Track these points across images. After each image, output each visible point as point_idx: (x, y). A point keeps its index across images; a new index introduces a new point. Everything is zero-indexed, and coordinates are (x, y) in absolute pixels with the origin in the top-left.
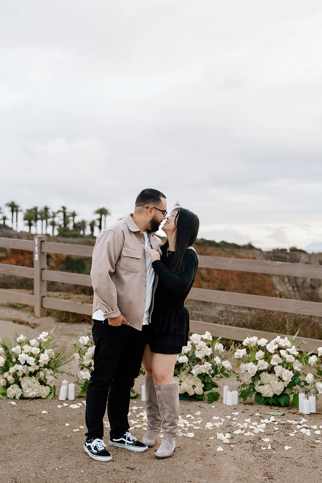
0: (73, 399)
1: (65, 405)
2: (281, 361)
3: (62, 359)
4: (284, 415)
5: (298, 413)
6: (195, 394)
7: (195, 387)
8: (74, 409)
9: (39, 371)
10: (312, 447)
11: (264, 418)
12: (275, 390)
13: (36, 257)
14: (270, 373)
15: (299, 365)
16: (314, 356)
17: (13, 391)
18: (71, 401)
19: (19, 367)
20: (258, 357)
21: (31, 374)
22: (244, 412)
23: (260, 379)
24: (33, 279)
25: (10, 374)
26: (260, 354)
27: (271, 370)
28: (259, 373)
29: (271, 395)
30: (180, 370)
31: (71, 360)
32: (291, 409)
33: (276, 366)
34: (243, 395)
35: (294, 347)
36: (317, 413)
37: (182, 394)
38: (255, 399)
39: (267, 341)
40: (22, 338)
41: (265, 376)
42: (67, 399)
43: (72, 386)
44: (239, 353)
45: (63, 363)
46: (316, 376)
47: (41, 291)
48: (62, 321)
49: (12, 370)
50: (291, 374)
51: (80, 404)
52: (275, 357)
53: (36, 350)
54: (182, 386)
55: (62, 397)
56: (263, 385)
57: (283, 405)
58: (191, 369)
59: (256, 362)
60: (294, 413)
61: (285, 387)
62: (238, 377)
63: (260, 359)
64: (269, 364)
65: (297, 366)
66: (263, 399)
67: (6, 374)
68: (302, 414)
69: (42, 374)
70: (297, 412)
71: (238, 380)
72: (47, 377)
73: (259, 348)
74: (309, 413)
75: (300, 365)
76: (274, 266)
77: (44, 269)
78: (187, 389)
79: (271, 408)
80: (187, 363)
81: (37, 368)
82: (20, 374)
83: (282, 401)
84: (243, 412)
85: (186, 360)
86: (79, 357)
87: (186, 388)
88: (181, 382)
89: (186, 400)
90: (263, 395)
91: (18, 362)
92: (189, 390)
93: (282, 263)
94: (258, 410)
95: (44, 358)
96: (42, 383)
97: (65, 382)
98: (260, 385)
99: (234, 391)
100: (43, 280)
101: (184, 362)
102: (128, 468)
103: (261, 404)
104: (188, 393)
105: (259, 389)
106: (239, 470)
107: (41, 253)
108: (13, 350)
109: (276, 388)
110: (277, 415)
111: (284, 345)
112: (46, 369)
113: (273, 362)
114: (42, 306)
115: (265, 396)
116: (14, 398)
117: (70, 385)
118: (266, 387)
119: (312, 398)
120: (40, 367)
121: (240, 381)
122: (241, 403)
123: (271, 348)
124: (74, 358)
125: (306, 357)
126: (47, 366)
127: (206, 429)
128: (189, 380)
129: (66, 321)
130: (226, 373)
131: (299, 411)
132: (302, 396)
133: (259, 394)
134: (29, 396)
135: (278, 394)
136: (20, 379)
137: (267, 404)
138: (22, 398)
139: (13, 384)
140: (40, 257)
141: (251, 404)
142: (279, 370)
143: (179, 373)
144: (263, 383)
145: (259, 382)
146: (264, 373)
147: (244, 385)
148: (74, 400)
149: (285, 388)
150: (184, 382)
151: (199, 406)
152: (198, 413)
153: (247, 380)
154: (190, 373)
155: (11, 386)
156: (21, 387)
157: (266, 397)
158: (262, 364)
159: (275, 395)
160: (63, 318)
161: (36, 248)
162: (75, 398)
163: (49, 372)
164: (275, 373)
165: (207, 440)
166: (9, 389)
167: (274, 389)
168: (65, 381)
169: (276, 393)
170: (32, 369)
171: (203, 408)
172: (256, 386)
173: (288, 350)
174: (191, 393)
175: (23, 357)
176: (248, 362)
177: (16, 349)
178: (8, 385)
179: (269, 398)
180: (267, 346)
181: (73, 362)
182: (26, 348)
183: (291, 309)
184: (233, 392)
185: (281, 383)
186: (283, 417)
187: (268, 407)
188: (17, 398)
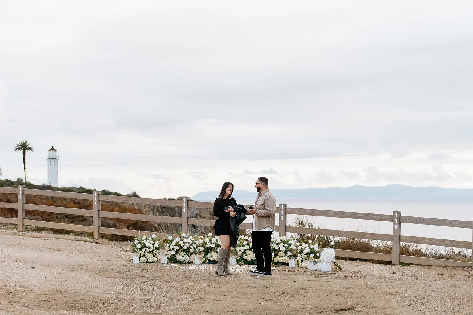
9: (153, 250)
13: (95, 203)
14: (249, 250)
17: (143, 259)
19: (147, 249)
21: (150, 252)
24: (93, 217)
25: (142, 252)
26: (245, 243)
28: (246, 250)
29: (250, 260)
30: (211, 250)
34: (238, 261)
37: (212, 260)
38: (243, 262)
39: (248, 237)
40: (144, 237)
43: (166, 258)
47: (98, 224)
48: (113, 241)
49: (144, 250)
53: (152, 242)
54: (212, 257)
55: (162, 262)
56: (247, 256)
58: (216, 250)
59: (244, 246)
67: (141, 252)
69: (155, 252)
72: (157, 253)
73: (245, 240)
77: (100, 210)
81: (153, 249)
82: (146, 252)
87: (214, 258)
88: (212, 255)
89: (214, 264)
91: (146, 247)
92: (216, 259)
95: (156, 245)
96: (154, 256)
98: (246, 256)
99: (235, 259)
100: (100, 217)
103: (246, 264)
105: (245, 257)
107: (98, 201)
108: (143, 241)
112: (156, 250)
114: (99, 233)
116: (143, 262)
118: (249, 256)
120: (154, 249)
121: (237, 255)
126: (157, 249)
129: (115, 240)
133: (245, 260)
134: (150, 261)
136: (146, 254)
137: (249, 264)
138: (147, 262)
139: (143, 256)
140: (98, 203)
141: (241, 264)
143: (211, 252)
145: (245, 255)
147: (239, 257)
153: (240, 254)
154: (216, 251)
155: (142, 257)
156: (146, 258)
157: (248, 261)
158: (247, 247)
159: (252, 260)
160: (113, 239)
161: (95, 198)
163: (158, 251)
166: (141, 258)
170: (151, 250)
175: (148, 245)
176: (240, 246)
177: (145, 242)
178: (140, 257)
182: (148, 241)
188: (145, 262)
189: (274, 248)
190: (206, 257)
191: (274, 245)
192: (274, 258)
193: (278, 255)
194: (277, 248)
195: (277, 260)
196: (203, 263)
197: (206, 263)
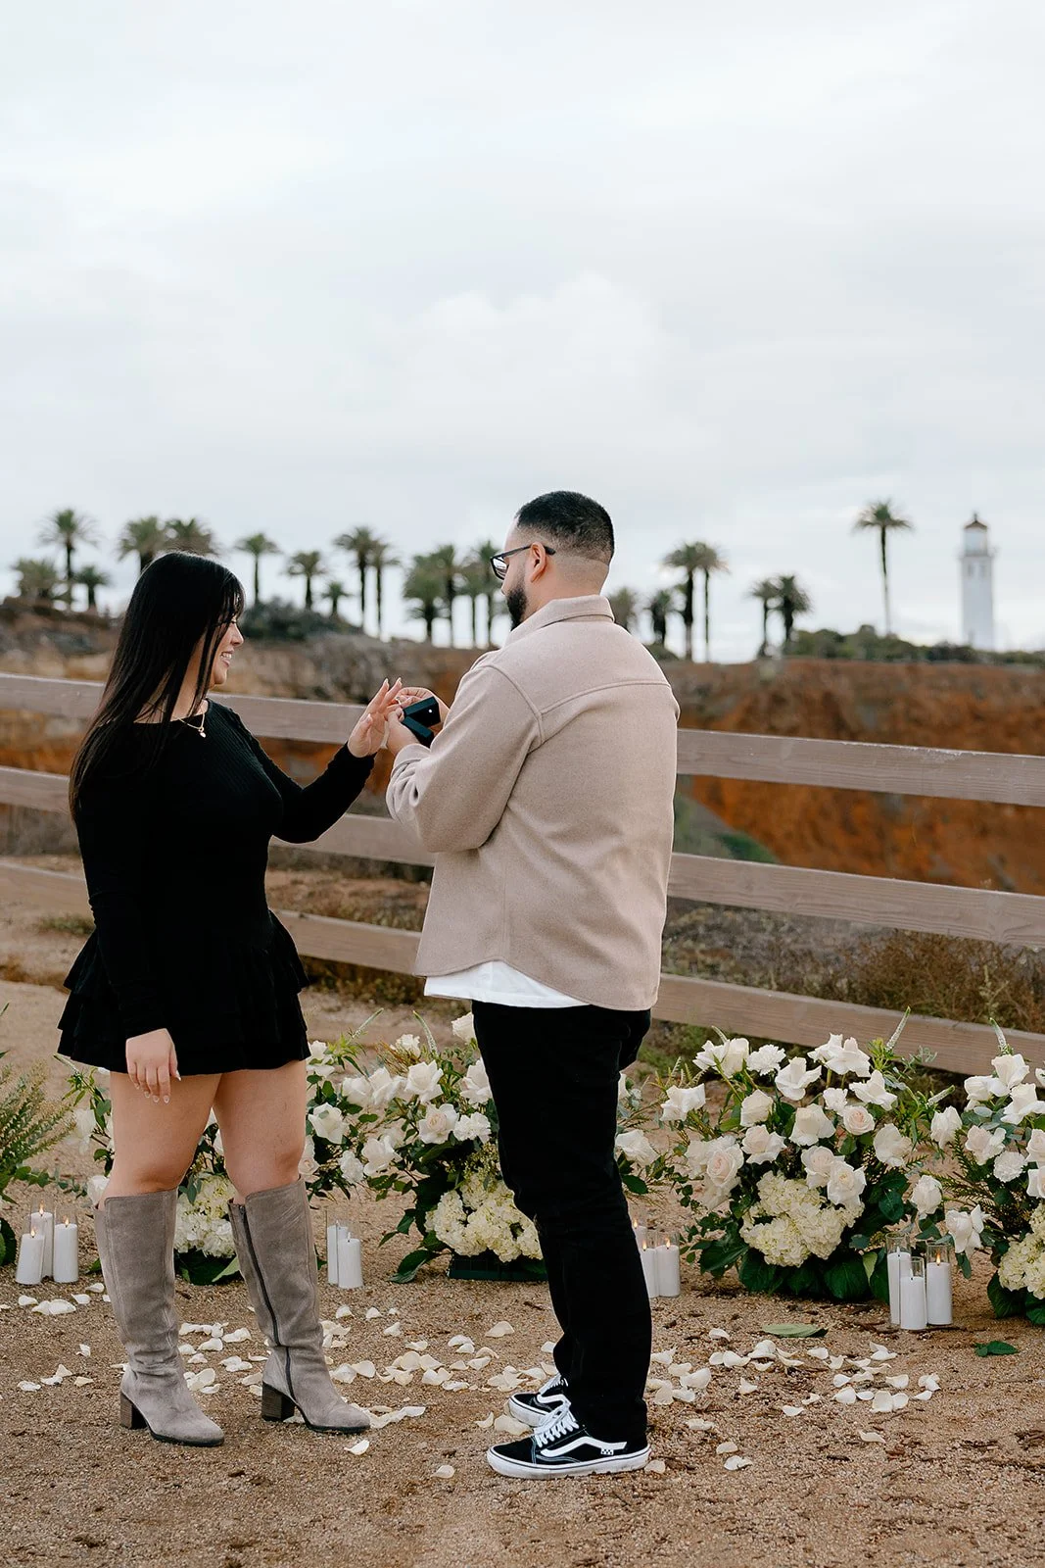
0: (73, 1278)
1: (24, 1300)
2: (829, 1131)
3: (35, 1127)
4: (821, 1334)
5: (884, 1327)
6: (521, 1257)
7: (522, 1230)
8: (51, 1316)
10: (835, 1458)
11: (735, 1345)
12: (808, 1241)
14: (789, 1176)
15: (896, 1144)
16: (951, 1110)
18: (59, 1285)
20: (748, 1117)
22: (679, 1322)
23: (759, 1200)
26: (758, 1104)
27: (791, 1165)
28: (753, 1174)
29: (795, 1258)
30: (462, 1167)
31: (62, 1135)
32: (867, 1310)
33: (807, 1147)
34: (712, 1257)
35: (877, 1077)
36: (957, 1325)
37: (473, 1256)
38: (743, 1274)
39: (780, 1055)
41: (774, 1189)
42: (48, 1279)
43: (68, 1231)
44: (678, 1101)
45: (36, 1146)
46: (959, 1186)
50: (859, 1177)
51: (83, 1299)
52: (803, 1117)
54: (469, 1230)
55: (28, 1272)
56: (767, 1219)
57: (840, 1296)
59: (740, 1135)
60: (864, 1328)
61: (846, 1227)
62: (689, 1190)
63: (757, 1124)
64: (787, 1142)
65: (891, 1147)
66: (772, 1272)
68: (896, 1331)
70: (882, 1323)
71: (685, 1202)
73: (752, 1080)
74: (923, 1326)
75: (905, 1143)
76: (934, 766)
78: (489, 1240)
79: (792, 1309)
80: (485, 1140)
83: (839, 1284)
84: (673, 1324)
85: (482, 1130)
86: (94, 1123)
87: (484, 1236)
88: (468, 1210)
90: (767, 1260)
92: (499, 1243)
93: (961, 752)
94: (735, 1317)
97: (41, 1215)
98: (758, 1221)
99: (665, 1243)
101: (472, 1137)
102: (78, 1539)
103: (764, 1293)
104: (496, 1252)
105: (757, 1236)
106: (496, 1549)
109: (812, 1233)
110: (791, 1336)
111: (841, 1071)
113: (799, 1136)
115: (774, 1262)
117: (59, 1227)
118: (777, 1228)
119: (938, 1270)
121: (695, 1205)
122: (693, 1289)
123: (793, 1080)
124: (73, 1126)
125: (923, 1113)
127: (488, 1390)
128: (499, 1204)
130: (638, 1178)
131: (890, 1320)
132: (898, 1261)
133: (756, 1255)
135: (824, 1254)
137: (786, 1292)
141: (728, 1293)
142: (817, 1161)
143: (460, 1180)
144: (770, 1214)
145: (754, 1211)
146: (768, 1175)
147: (710, 1222)
148: (73, 1284)
149: (847, 1234)
150: (480, 1210)
151: (526, 1304)
152: (501, 1329)
153: (715, 1200)
157: (778, 1268)
158: (759, 1144)
159: (812, 1260)
162: (81, 1273)
164: (804, 1175)
165: (463, 1431)
167: (804, 1237)
168: (41, 1211)
169: (814, 1251)
171: (538, 1308)
172: (746, 1224)
173: (852, 1086)
174: (507, 1253)
176: (718, 1133)
179: (792, 1269)
180: (780, 1072)
181: (70, 1141)
183: (992, 927)
184: (660, 1248)
185: (830, 1212)
186: (811, 1344)
187: (783, 1305)
189: (990, 1164)
190: (428, 1227)
191: (983, 1142)
192: (999, 1253)
193: (1028, 1229)
194: (1007, 1169)
195: (1018, 1279)
196: (408, 1268)
197: (433, 1274)
